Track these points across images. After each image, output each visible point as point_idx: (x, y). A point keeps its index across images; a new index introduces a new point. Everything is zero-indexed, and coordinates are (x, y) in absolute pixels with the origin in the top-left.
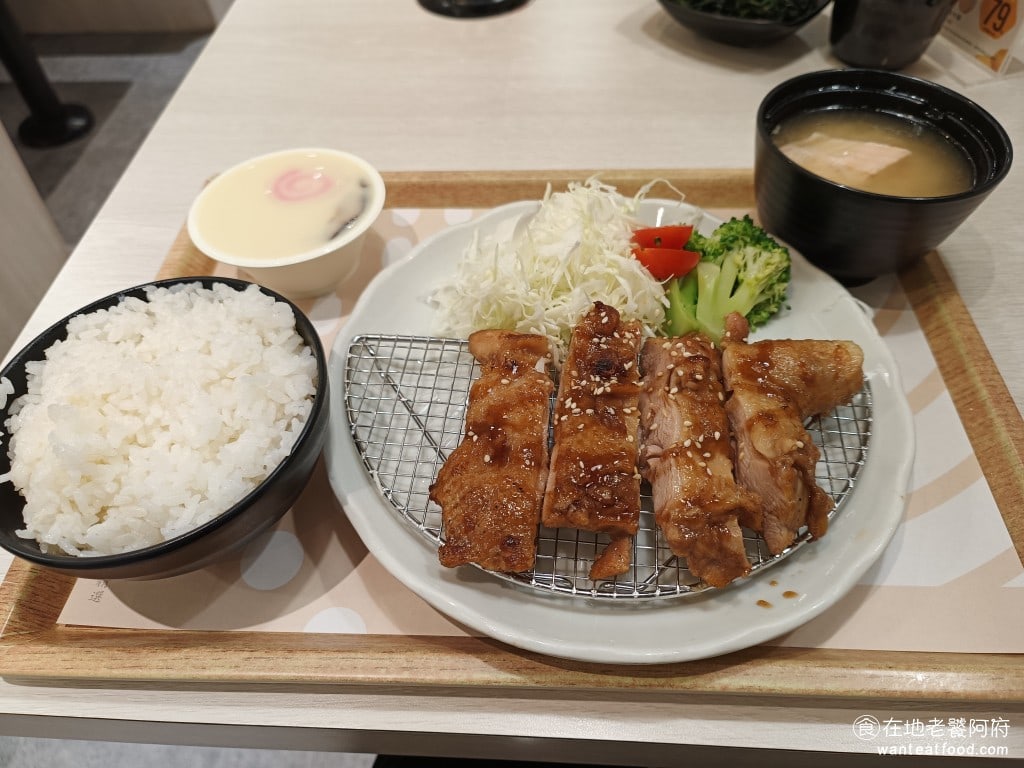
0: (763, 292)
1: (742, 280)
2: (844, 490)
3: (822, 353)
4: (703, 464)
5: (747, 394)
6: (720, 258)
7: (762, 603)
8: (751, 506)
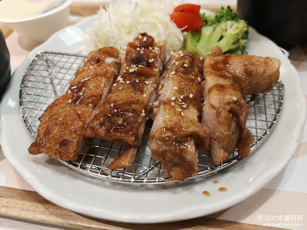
0: (234, 43)
1: (224, 36)
2: (264, 135)
3: (258, 61)
4: (180, 110)
5: (212, 76)
6: (214, 26)
7: (206, 193)
8: (201, 133)
